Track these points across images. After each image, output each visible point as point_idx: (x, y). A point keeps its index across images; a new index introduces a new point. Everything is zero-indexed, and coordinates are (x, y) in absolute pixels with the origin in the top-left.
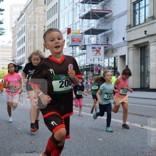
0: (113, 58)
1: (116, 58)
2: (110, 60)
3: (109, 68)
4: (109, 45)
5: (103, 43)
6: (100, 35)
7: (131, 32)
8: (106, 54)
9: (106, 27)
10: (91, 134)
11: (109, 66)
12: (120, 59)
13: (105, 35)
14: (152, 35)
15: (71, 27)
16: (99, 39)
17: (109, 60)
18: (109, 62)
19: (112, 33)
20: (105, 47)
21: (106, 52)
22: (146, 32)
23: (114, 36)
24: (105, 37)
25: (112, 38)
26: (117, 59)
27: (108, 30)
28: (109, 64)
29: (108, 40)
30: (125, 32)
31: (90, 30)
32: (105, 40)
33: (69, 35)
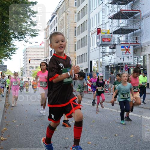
0: (142, 57)
1: (145, 57)
4: (138, 44)
5: (133, 42)
6: (129, 34)
8: (136, 53)
9: (134, 26)
10: (122, 131)
12: (149, 57)
13: (134, 35)
15: (101, 27)
16: (128, 38)
17: (138, 59)
18: (138, 60)
19: (140, 32)
20: (134, 46)
21: (135, 51)
23: (143, 36)
24: (135, 36)
25: (141, 37)
27: (137, 29)
28: (138, 63)
29: (137, 39)
31: (119, 29)
32: (134, 39)
33: (99, 35)
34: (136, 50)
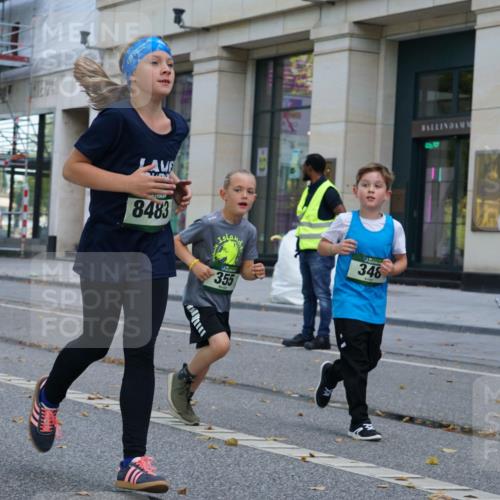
0: (35, 119)
1: (48, 118)
2: (20, 124)
3: (13, 161)
4: (22, 59)
7: (118, 8)
8: (7, 98)
11: (14, 149)
12: (66, 123)
13: (3, 16)
14: (206, 30)
17: (16, 127)
18: (15, 133)
19: (34, 7)
21: (5, 92)
22: (179, 13)
24: (6, 24)
25: (33, 28)
26: (52, 123)
28: (15, 144)
29: (15, 38)
30: (94, 7)
32: (2, 38)
34: (10, 87)
